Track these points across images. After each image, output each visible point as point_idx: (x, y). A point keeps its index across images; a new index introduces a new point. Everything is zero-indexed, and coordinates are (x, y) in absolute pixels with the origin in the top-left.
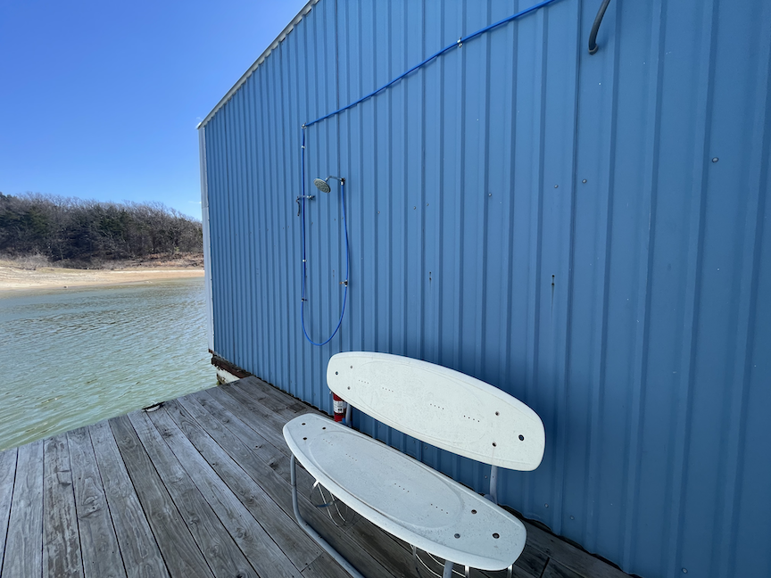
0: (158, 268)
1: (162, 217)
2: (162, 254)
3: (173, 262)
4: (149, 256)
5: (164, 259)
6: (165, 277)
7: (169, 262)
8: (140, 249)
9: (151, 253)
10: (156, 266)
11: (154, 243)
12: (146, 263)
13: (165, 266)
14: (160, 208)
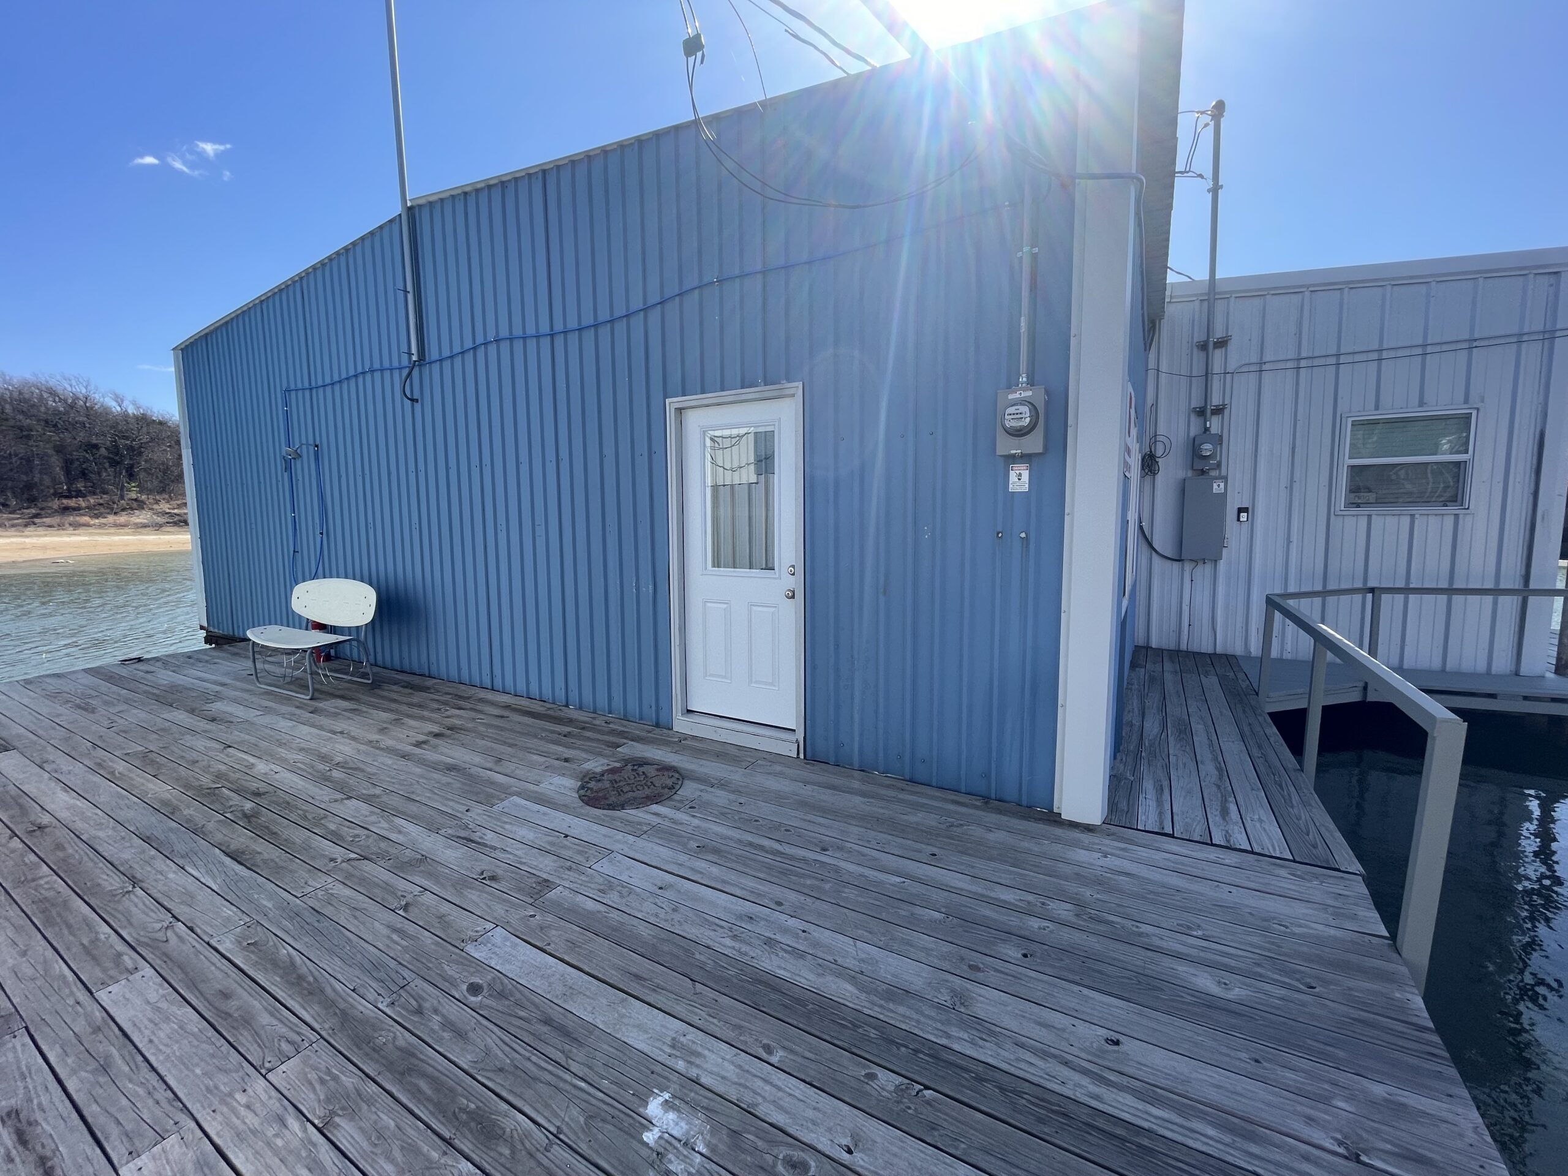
0: (81, 531)
1: (89, 411)
2: (92, 500)
3: (122, 518)
4: (56, 504)
5: (96, 511)
6: (106, 551)
7: (111, 518)
8: (29, 486)
9: (62, 496)
10: (76, 526)
11: (67, 471)
12: (47, 520)
13: (101, 526)
14: (81, 390)
